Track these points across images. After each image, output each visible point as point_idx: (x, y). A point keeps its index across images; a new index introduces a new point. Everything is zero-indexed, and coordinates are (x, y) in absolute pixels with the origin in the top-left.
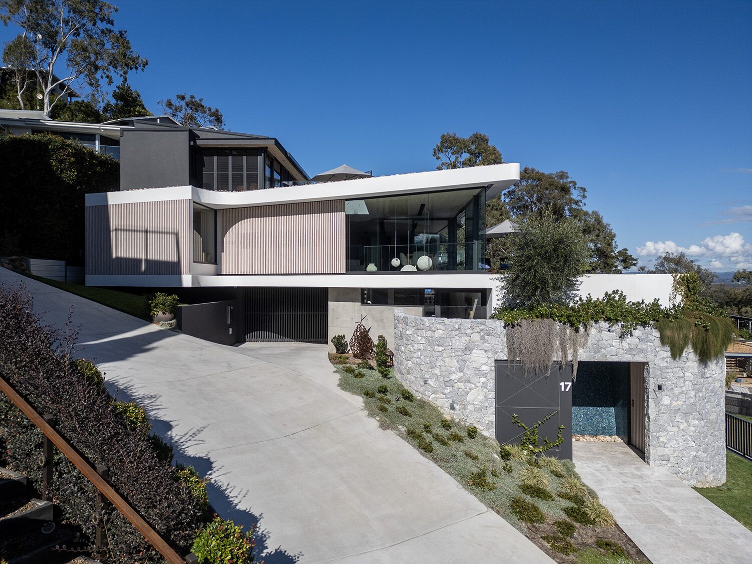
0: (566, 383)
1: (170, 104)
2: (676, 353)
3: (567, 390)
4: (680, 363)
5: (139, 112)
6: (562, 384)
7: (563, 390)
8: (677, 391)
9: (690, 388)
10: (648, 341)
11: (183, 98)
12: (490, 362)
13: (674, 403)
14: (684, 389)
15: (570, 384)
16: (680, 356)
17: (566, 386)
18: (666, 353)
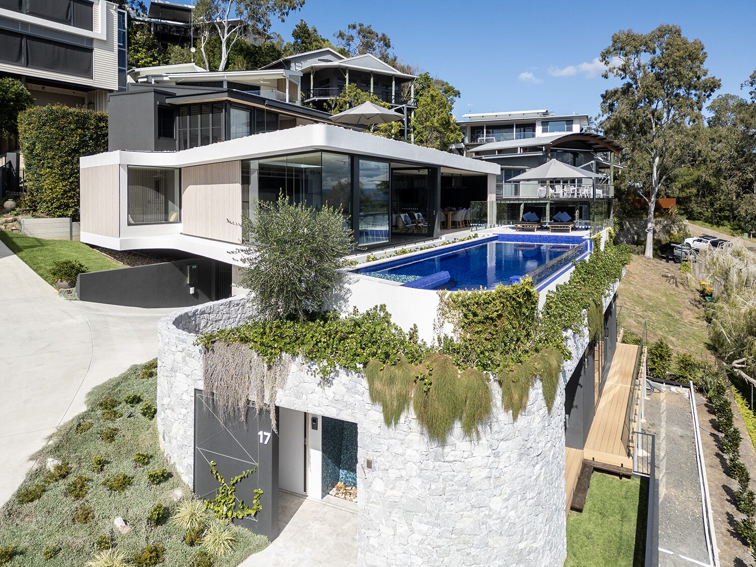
0: (265, 434)
1: (341, 35)
2: (391, 417)
3: (266, 443)
4: (398, 433)
5: (316, 46)
6: (261, 433)
7: (261, 442)
8: (393, 473)
9: (414, 474)
10: (355, 393)
11: (354, 27)
12: (189, 391)
13: (390, 493)
14: (403, 473)
15: (269, 435)
16: (396, 423)
17: (265, 437)
18: (377, 414)
